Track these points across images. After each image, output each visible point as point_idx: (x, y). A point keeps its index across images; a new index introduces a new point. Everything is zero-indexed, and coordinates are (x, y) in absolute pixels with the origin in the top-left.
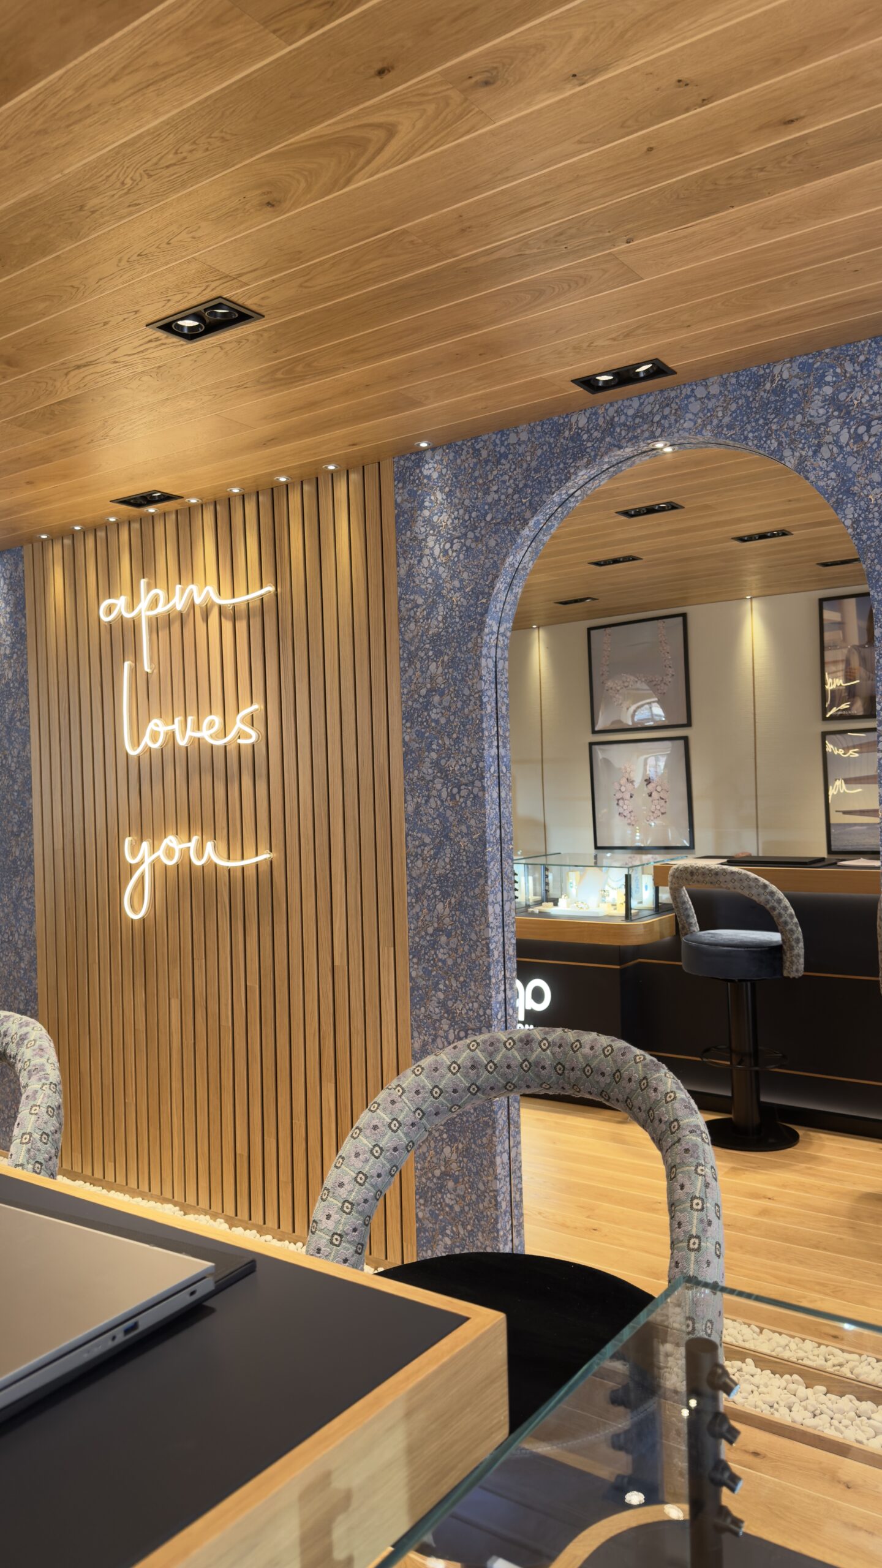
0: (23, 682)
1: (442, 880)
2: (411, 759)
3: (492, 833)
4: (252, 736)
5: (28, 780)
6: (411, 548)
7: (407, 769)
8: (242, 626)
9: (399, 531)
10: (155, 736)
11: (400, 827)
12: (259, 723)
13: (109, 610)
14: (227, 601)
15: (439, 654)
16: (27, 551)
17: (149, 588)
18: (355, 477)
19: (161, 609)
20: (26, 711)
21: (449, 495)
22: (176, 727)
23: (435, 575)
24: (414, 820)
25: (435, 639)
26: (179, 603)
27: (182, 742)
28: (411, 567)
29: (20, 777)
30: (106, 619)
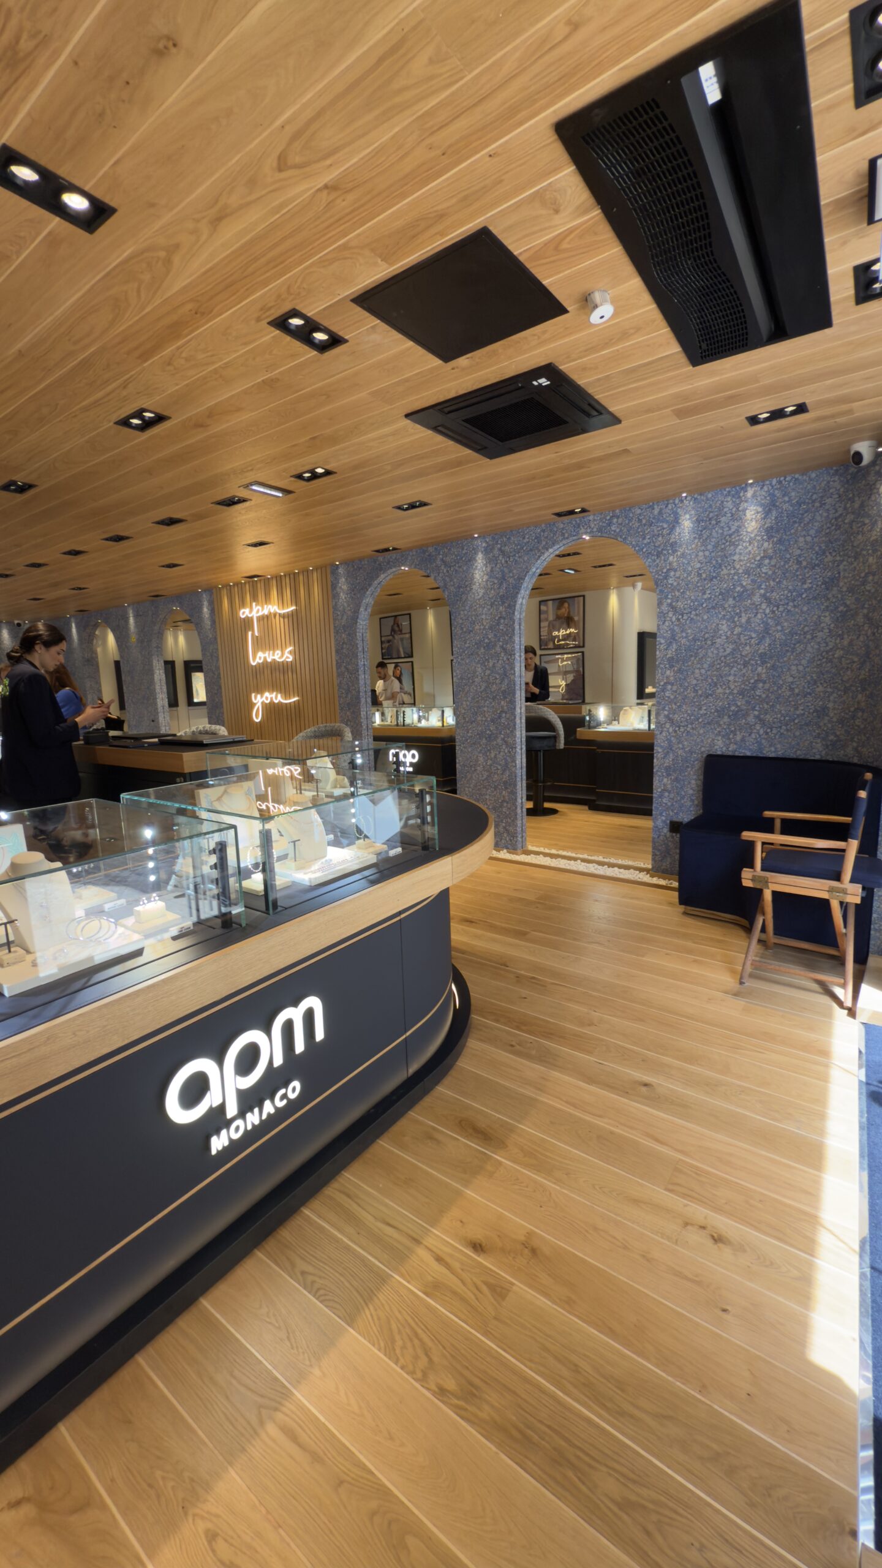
0: (215, 638)
1: (348, 704)
2: (339, 666)
4: (290, 659)
5: (219, 674)
6: (335, 596)
7: (337, 669)
8: (286, 620)
9: (333, 590)
10: (260, 658)
11: (336, 688)
12: (293, 653)
13: (244, 613)
14: (282, 612)
15: (345, 631)
16: (214, 591)
17: (256, 605)
18: (319, 571)
19: (260, 614)
20: (217, 649)
21: (346, 579)
22: (267, 655)
23: (343, 605)
24: (340, 685)
25: (344, 626)
26: (266, 612)
27: (269, 660)
28: (336, 603)
29: (216, 673)
30: (243, 617)
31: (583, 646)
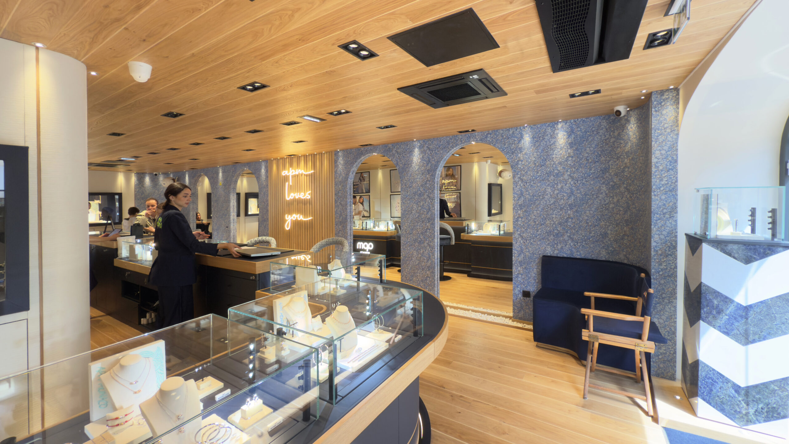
0: (267, 185)
1: (340, 222)
2: (336, 202)
3: (349, 214)
4: (309, 197)
5: (268, 204)
6: (336, 166)
7: (335, 203)
8: (308, 177)
9: (335, 163)
10: (292, 196)
11: (334, 213)
12: (311, 194)
13: (284, 173)
14: (306, 173)
15: (341, 184)
16: (269, 161)
17: (292, 169)
18: (328, 153)
19: (294, 173)
20: (268, 191)
21: (343, 158)
22: (296, 195)
23: (340, 171)
24: (336, 212)
25: (340, 182)
26: (297, 173)
27: (297, 198)
28: (336, 170)
29: (266, 203)
30: (283, 175)
31: (460, 190)
